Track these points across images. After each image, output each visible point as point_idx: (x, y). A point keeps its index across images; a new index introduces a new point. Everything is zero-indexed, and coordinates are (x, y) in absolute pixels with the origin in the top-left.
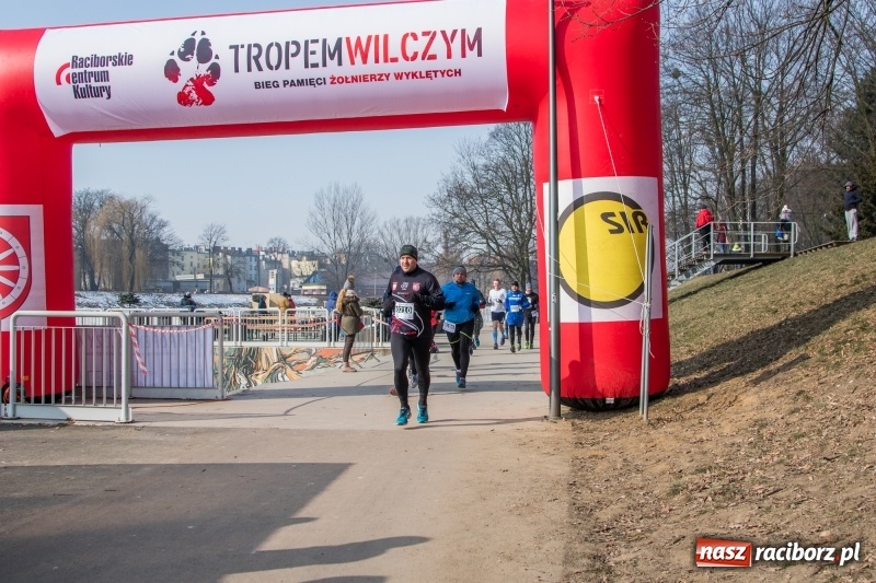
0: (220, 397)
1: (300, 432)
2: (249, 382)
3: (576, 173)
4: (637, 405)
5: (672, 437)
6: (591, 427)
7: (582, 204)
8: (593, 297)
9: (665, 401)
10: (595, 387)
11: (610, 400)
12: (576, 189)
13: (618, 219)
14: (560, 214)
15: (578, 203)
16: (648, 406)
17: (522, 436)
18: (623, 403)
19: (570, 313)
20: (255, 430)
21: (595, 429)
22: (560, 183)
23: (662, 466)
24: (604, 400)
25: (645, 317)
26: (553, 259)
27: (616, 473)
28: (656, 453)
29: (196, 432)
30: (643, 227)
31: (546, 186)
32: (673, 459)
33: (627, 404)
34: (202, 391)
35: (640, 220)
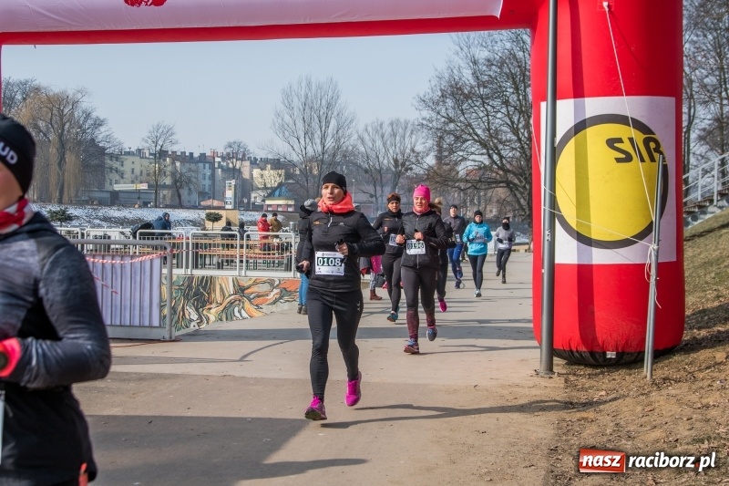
0: (167, 337)
1: (257, 381)
2: (200, 317)
3: (578, 93)
4: (642, 361)
5: (674, 400)
6: (587, 386)
7: (585, 128)
8: (595, 236)
9: (677, 358)
10: (595, 339)
11: (611, 355)
12: (578, 110)
13: (626, 146)
14: (558, 139)
15: (580, 127)
16: (653, 364)
17: (506, 392)
18: (627, 358)
19: (567, 252)
20: (207, 378)
21: (590, 388)
22: (559, 102)
23: (657, 434)
24: (604, 354)
25: (651, 261)
26: (548, 191)
27: (605, 439)
28: (654, 417)
29: (141, 378)
30: (656, 155)
31: (543, 105)
32: (670, 426)
33: (629, 360)
34: (148, 329)
35: (652, 146)
